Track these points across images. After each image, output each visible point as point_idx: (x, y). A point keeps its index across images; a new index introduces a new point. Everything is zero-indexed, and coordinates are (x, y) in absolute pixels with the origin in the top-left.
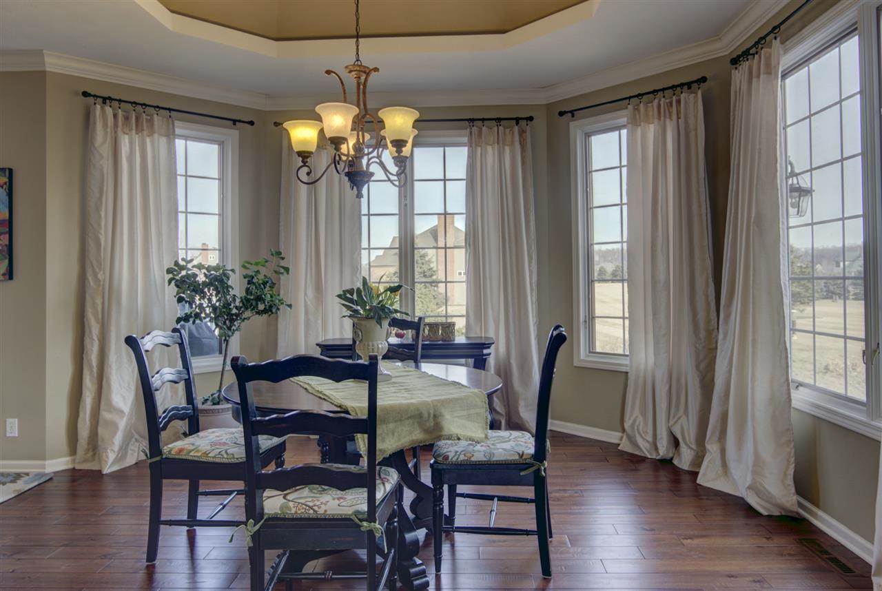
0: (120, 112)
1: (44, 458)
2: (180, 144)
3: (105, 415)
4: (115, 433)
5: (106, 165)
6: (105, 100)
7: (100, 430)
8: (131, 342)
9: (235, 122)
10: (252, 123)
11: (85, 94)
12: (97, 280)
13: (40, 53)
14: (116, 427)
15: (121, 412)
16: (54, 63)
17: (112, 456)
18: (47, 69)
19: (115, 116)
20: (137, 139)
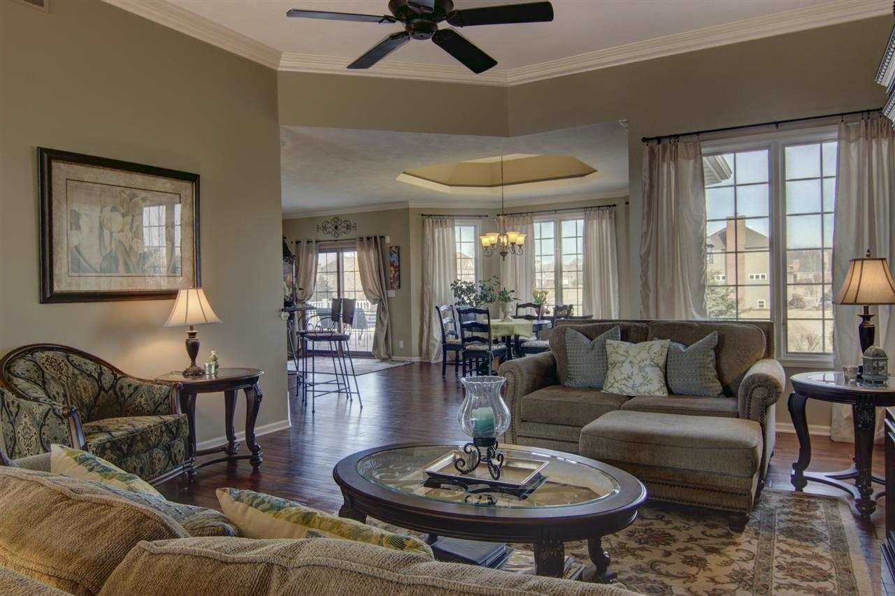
0: (434, 220)
1: (411, 356)
2: (457, 229)
3: (431, 341)
4: (434, 349)
5: (430, 242)
6: (429, 216)
7: (430, 347)
8: (437, 308)
9: (480, 216)
10: (487, 216)
11: (422, 215)
12: (428, 289)
13: (407, 202)
14: (435, 345)
15: (437, 341)
16: (412, 205)
17: (434, 357)
18: (410, 207)
19: (433, 221)
20: (441, 229)
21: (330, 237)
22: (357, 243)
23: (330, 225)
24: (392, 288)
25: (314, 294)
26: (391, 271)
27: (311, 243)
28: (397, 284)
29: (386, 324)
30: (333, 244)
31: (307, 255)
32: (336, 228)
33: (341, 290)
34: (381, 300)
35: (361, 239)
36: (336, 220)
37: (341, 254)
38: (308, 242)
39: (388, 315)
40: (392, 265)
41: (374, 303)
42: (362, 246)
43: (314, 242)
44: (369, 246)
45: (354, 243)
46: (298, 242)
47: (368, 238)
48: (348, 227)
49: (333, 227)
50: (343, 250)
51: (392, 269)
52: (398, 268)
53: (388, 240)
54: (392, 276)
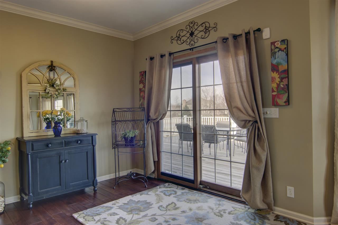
21: (185, 46)
22: (219, 46)
23: (185, 33)
24: (275, 104)
25: (168, 113)
26: (273, 79)
27: (164, 58)
28: (285, 98)
29: (264, 158)
30: (189, 55)
31: (160, 71)
32: (192, 34)
33: (198, 108)
34: (256, 122)
35: (225, 40)
36: (191, 25)
37: (197, 66)
38: (162, 56)
39: (266, 144)
40: (275, 68)
41: (243, 127)
42: (226, 50)
43: (167, 55)
44: (236, 47)
45: (214, 48)
46: (152, 59)
47: (235, 37)
48: (207, 30)
49: (188, 35)
50: (199, 60)
51: (276, 75)
52: (286, 74)
53: (266, 34)
54: (275, 85)
